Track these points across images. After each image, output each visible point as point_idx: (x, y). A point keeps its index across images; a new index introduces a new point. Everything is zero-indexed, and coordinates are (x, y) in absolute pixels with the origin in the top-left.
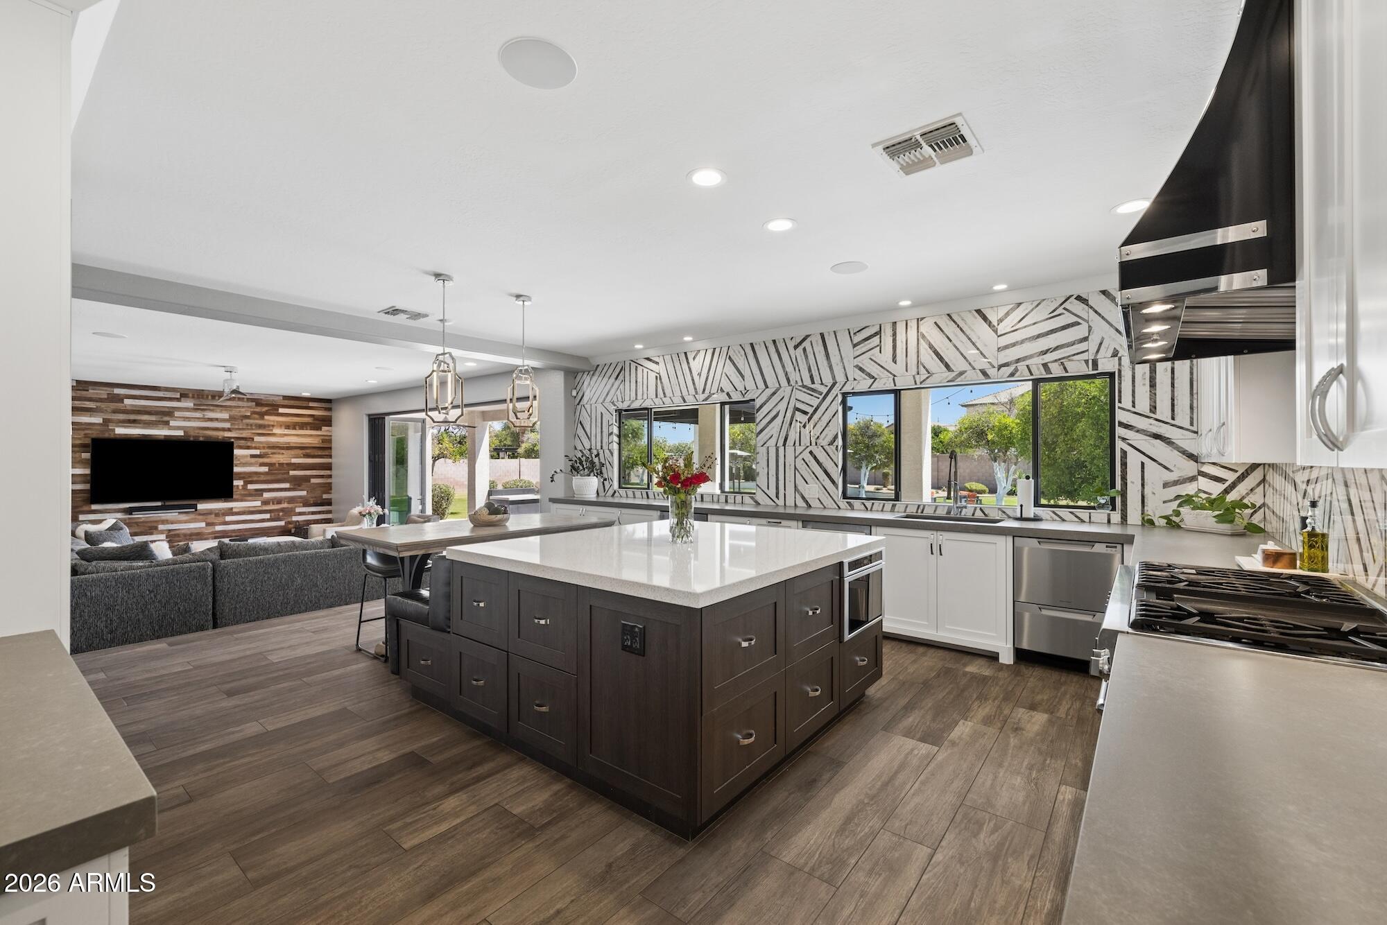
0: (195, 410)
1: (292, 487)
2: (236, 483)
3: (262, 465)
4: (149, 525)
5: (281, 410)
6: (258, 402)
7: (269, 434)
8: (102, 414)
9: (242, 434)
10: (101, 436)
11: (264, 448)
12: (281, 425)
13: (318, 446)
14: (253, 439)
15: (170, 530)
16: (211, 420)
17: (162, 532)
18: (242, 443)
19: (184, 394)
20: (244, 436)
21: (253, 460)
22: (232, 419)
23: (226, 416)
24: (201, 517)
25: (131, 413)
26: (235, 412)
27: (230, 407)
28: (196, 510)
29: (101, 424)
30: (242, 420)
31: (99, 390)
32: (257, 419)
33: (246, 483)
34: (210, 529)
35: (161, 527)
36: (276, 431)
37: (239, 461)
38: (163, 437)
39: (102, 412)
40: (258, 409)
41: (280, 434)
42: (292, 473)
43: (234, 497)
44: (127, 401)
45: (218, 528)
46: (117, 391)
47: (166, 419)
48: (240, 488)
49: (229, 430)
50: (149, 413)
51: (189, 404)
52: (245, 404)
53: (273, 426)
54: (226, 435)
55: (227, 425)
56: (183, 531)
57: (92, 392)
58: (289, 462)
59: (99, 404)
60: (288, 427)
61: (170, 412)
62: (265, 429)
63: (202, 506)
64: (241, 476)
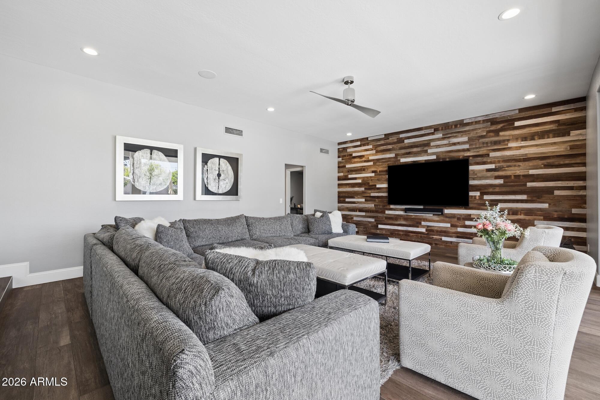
0: (443, 139)
1: (529, 199)
2: (471, 194)
3: (497, 177)
4: (417, 220)
5: (517, 124)
6: (493, 121)
7: (504, 149)
8: (395, 151)
9: (478, 152)
10: (394, 164)
11: (499, 162)
12: (516, 138)
13: (563, 154)
14: (488, 155)
15: (428, 226)
16: (454, 144)
17: (423, 227)
18: (479, 159)
19: (436, 129)
20: (480, 153)
21: (489, 174)
22: (470, 141)
23: (465, 139)
24: (447, 219)
25: (408, 148)
26: (472, 134)
27: (469, 131)
28: (442, 214)
29: (394, 158)
30: (479, 140)
31: (394, 137)
32: (492, 137)
33: (482, 194)
34: (453, 230)
35: (423, 223)
36: (511, 145)
37: (476, 175)
38: (424, 162)
39: (395, 150)
40: (493, 128)
41: (516, 147)
42: (529, 184)
43: (471, 205)
44: (406, 141)
45: (460, 230)
46: (402, 136)
47: (425, 148)
48: (477, 198)
49: (468, 150)
50: (416, 146)
51: (439, 135)
52: (481, 126)
53: (508, 140)
54: (465, 155)
55: (467, 146)
56: (436, 228)
57: (391, 140)
58: (526, 173)
59: (393, 146)
60: (524, 139)
61: (428, 143)
62: (501, 145)
63: (447, 211)
64: (476, 188)
